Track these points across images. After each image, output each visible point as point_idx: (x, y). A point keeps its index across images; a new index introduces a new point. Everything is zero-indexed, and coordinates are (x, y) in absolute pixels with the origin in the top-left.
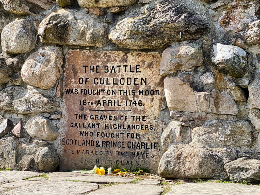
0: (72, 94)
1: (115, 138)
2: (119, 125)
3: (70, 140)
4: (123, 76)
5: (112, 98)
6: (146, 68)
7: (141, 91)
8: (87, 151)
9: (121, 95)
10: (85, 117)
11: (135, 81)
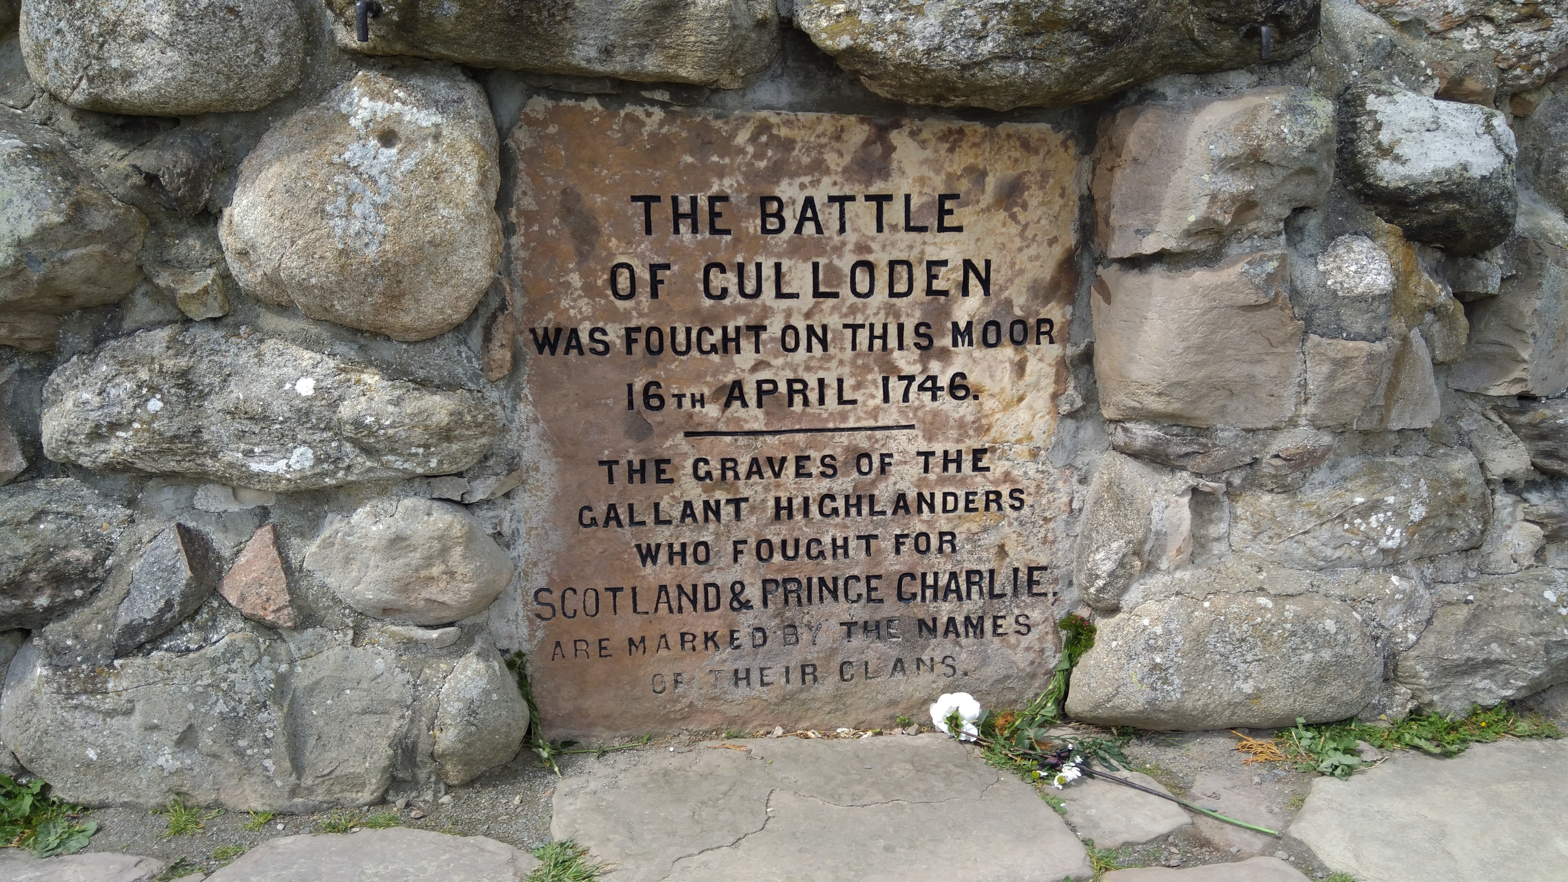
0: (574, 352)
1: (829, 561)
2: (847, 498)
3: (580, 592)
4: (869, 250)
5: (808, 369)
6: (988, 209)
7: (962, 325)
8: (683, 635)
9: (854, 348)
10: (660, 472)
11: (931, 277)
